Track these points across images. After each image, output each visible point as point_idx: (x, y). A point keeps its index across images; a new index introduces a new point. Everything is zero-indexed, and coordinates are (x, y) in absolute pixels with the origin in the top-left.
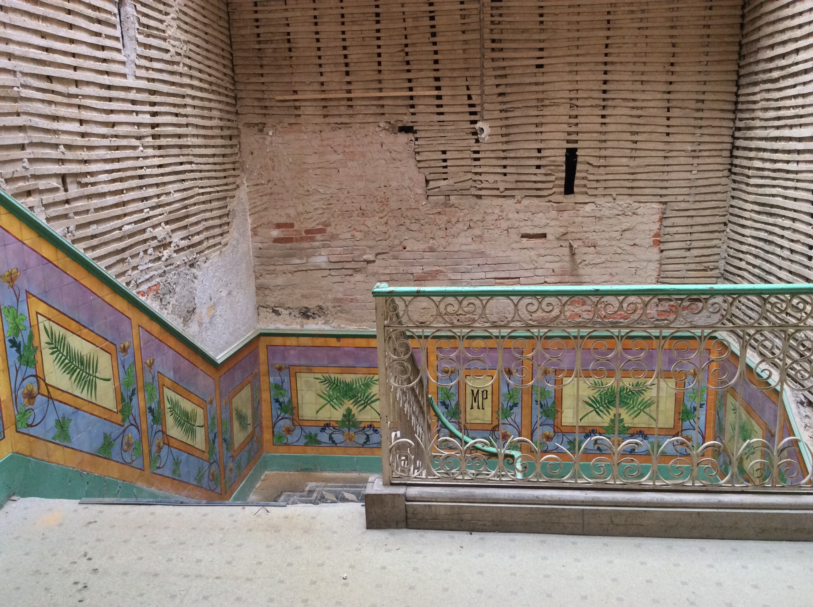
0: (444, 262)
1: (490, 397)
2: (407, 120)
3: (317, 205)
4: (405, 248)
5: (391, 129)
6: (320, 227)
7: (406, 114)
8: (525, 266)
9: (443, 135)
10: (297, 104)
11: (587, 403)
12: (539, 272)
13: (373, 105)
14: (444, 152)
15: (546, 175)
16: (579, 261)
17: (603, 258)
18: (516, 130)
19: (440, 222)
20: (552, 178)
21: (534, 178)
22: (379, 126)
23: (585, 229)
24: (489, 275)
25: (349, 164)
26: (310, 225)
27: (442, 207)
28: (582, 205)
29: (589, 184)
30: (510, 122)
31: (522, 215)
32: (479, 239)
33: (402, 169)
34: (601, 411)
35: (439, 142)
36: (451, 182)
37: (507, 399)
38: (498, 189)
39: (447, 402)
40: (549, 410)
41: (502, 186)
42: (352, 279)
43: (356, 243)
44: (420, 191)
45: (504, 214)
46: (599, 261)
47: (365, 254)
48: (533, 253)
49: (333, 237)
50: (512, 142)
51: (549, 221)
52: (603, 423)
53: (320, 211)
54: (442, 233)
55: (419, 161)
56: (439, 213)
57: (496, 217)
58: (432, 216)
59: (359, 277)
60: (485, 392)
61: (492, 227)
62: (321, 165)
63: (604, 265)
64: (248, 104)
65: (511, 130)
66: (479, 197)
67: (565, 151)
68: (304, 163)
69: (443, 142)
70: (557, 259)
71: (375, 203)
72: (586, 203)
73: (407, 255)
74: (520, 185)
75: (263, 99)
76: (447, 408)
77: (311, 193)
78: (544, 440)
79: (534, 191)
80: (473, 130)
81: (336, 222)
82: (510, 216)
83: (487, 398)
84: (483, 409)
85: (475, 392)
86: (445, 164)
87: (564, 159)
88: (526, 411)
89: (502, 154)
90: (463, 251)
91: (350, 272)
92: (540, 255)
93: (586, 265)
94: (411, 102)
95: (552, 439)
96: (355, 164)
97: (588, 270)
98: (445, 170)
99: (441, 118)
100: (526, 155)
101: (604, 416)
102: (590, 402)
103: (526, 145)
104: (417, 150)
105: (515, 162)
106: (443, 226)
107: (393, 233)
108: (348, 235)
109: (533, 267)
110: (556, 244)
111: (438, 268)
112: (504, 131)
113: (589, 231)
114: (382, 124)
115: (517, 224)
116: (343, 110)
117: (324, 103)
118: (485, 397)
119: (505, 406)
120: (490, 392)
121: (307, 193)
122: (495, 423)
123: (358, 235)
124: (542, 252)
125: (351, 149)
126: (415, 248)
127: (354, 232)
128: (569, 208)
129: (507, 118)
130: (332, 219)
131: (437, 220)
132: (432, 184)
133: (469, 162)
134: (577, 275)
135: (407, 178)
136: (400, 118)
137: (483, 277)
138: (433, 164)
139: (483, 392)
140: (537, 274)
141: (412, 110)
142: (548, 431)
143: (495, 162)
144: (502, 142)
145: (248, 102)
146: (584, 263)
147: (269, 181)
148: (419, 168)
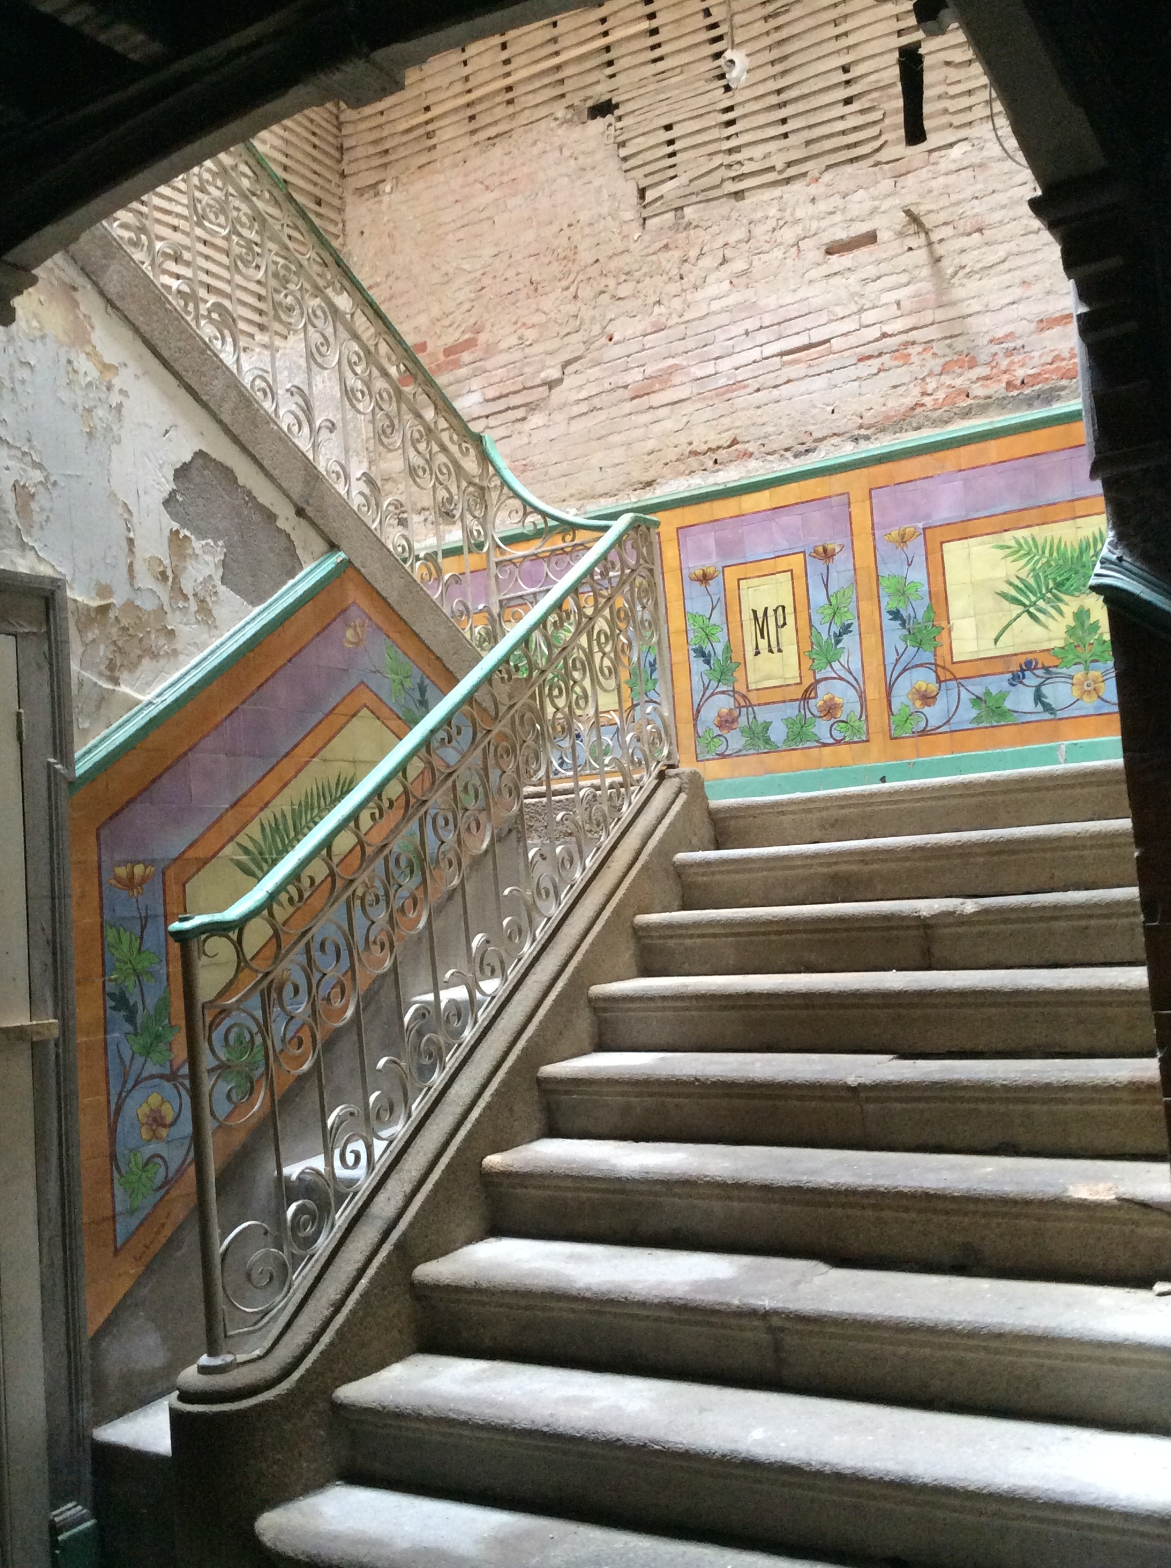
0: (680, 346)
1: (790, 619)
2: (601, 92)
3: (461, 296)
4: (611, 340)
5: (576, 118)
6: (467, 336)
7: (598, 82)
8: (840, 311)
9: (663, 96)
10: (430, 128)
11: (1004, 596)
12: (869, 317)
13: (545, 86)
14: (668, 128)
15: (862, 112)
16: (950, 271)
17: (1001, 251)
18: (796, 45)
19: (669, 266)
20: (876, 116)
21: (840, 126)
22: (556, 119)
23: (954, 198)
24: (769, 350)
25: (511, 203)
26: (451, 337)
27: (670, 233)
28: (943, 153)
29: (952, 105)
30: (784, 34)
31: (822, 206)
32: (743, 280)
33: (597, 183)
34: (1040, 610)
35: (657, 112)
36: (683, 179)
37: (828, 619)
38: (772, 169)
39: (708, 648)
40: (920, 631)
41: (779, 162)
42: (526, 426)
43: (528, 350)
44: (628, 215)
45: (787, 215)
46: (993, 259)
47: (543, 369)
48: (853, 278)
49: (491, 350)
50: (794, 68)
51: (877, 203)
52: (1050, 640)
53: (467, 306)
54: (674, 288)
55: (625, 159)
56: (666, 247)
57: (772, 223)
58: (654, 258)
59: (537, 419)
60: (780, 610)
61: (766, 247)
62: (465, 221)
63: (1006, 266)
64: (359, 155)
65: (788, 49)
66: (738, 195)
67: (896, 55)
68: (440, 225)
69: (665, 109)
70: (904, 278)
71: (555, 264)
72: (951, 145)
73: (616, 351)
74: (816, 148)
75: (382, 139)
76: (708, 662)
77: (451, 275)
78: (918, 703)
79: (846, 152)
80: (718, 72)
81: (492, 320)
82: (799, 214)
83: (785, 624)
84: (780, 651)
85: (760, 615)
86: (670, 149)
87: (896, 71)
88: (871, 640)
89: (774, 100)
90: (715, 313)
91: (520, 413)
92: (865, 281)
93: (969, 275)
94: (607, 57)
95: (935, 697)
96: (519, 200)
97: (973, 286)
98: (672, 161)
99: (660, 66)
100: (821, 85)
101: (1050, 622)
102: (1013, 592)
103: (822, 66)
104: (620, 139)
105: (801, 106)
106: (675, 271)
107: (586, 313)
108: (513, 340)
109: (855, 308)
110: (897, 246)
111: (671, 362)
112: (776, 54)
113: (964, 200)
114: (560, 114)
115: (814, 225)
116: (501, 111)
117: (470, 112)
118: (781, 623)
119: (825, 636)
120: (789, 610)
121: (446, 278)
122: (808, 681)
123: (530, 335)
124: (871, 271)
125: (512, 176)
126: (629, 333)
127: (522, 330)
128: (916, 164)
129: (777, 29)
130: (486, 316)
131: (664, 263)
132: (650, 195)
133: (715, 134)
134: (953, 304)
135: (606, 197)
136: (589, 92)
137: (758, 358)
138: (648, 156)
139: (775, 611)
140: (865, 322)
141: (609, 71)
142: (924, 679)
143: (763, 119)
144: (774, 77)
145: (360, 152)
146: (961, 274)
147: (387, 276)
148: (626, 171)
